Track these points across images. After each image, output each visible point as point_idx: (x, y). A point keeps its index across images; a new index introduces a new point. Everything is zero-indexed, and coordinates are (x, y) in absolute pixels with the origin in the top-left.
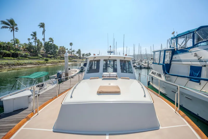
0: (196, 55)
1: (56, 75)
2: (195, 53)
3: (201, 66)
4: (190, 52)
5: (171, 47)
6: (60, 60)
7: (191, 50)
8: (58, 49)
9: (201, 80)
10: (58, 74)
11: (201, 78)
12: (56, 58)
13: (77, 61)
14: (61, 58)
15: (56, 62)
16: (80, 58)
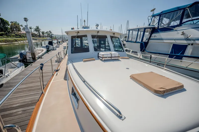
0: (183, 34)
1: (18, 56)
2: (182, 31)
3: (187, 44)
4: (175, 30)
5: (150, 25)
6: (16, 39)
7: (176, 28)
8: (8, 25)
9: (183, 57)
10: (21, 54)
11: (184, 55)
12: (10, 36)
13: (37, 39)
14: (16, 36)
15: (10, 41)
16: (40, 36)
